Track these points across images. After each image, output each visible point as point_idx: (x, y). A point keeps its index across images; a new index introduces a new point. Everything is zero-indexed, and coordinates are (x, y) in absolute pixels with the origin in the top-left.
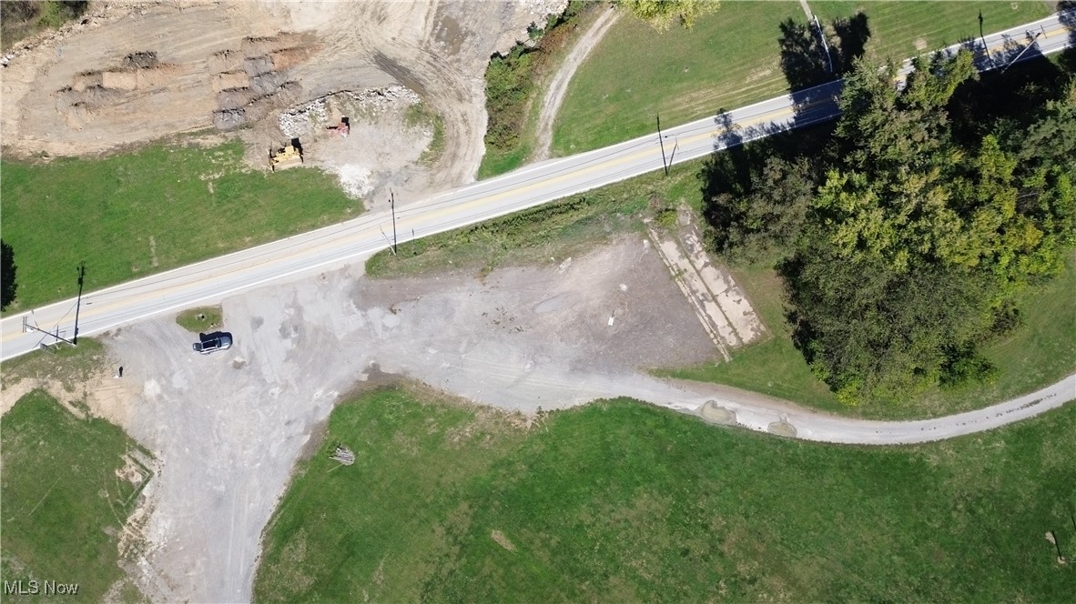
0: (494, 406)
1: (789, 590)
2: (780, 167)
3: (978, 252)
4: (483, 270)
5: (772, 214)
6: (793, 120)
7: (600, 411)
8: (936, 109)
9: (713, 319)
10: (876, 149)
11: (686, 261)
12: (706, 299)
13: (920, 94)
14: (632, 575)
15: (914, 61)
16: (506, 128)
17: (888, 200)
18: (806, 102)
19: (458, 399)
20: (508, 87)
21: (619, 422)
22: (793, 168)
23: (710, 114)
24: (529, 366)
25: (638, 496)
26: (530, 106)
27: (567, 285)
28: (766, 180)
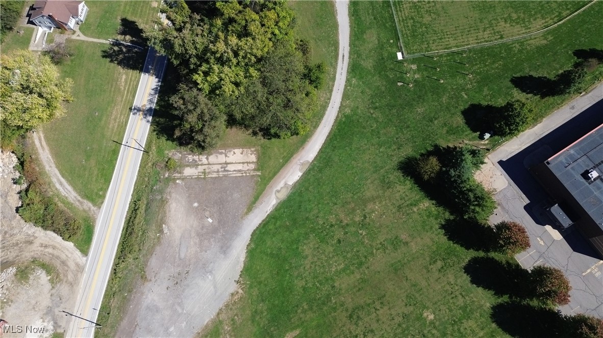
0: (221, 306)
1: (375, 203)
2: (177, 98)
3: (267, 39)
4: (142, 277)
5: (199, 114)
6: (157, 79)
7: (253, 249)
8: (190, 17)
9: (236, 169)
10: (194, 52)
11: (200, 167)
12: (225, 167)
13: (179, 19)
14: (338, 273)
15: (161, 11)
16: (65, 225)
17: (221, 61)
18: (151, 69)
19: (207, 326)
20: (42, 212)
21: (263, 242)
22: (181, 93)
23: (129, 115)
24: (210, 277)
25: (303, 250)
26: (62, 204)
27: (177, 234)
28: (180, 108)
